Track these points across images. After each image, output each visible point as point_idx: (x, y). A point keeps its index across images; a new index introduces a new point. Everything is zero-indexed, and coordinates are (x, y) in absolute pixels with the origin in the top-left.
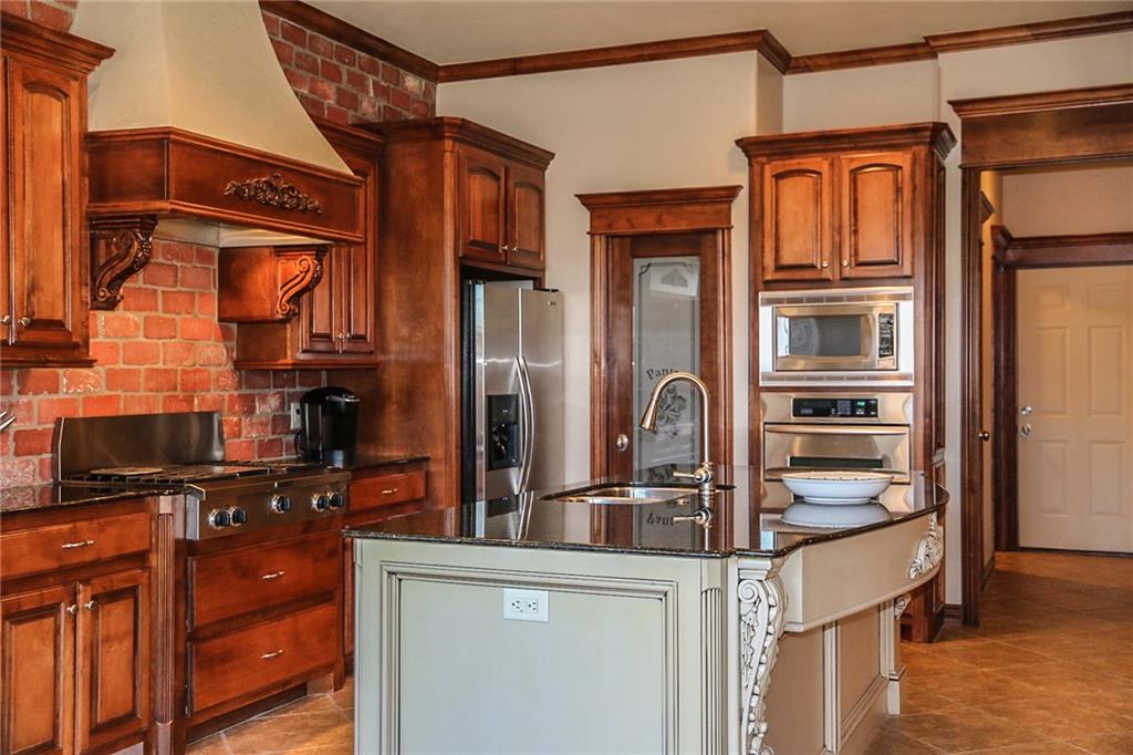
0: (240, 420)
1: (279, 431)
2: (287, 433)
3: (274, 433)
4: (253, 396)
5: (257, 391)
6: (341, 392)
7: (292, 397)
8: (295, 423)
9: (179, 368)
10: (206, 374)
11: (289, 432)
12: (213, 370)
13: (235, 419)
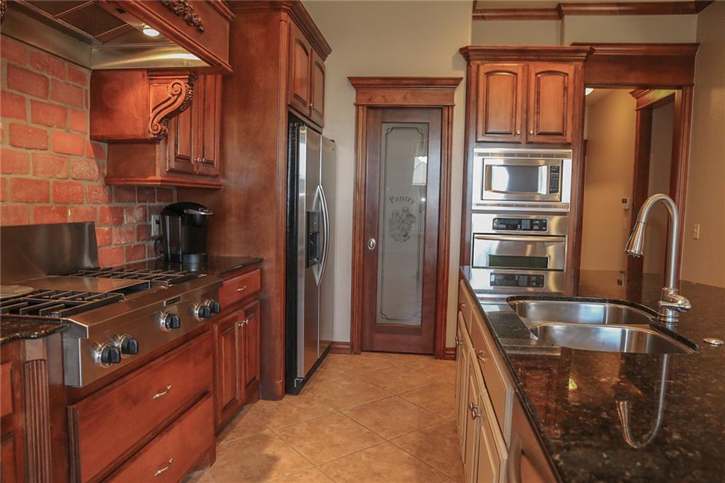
0: (111, 229)
1: (142, 238)
2: (149, 240)
3: (138, 240)
4: (122, 209)
5: (125, 204)
6: (197, 207)
7: (152, 210)
8: (155, 230)
9: (51, 181)
10: (79, 188)
11: (150, 238)
12: (85, 184)
13: (107, 229)
